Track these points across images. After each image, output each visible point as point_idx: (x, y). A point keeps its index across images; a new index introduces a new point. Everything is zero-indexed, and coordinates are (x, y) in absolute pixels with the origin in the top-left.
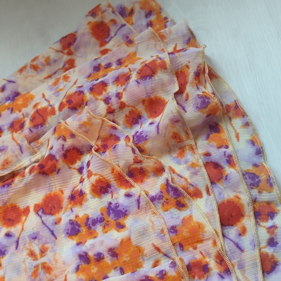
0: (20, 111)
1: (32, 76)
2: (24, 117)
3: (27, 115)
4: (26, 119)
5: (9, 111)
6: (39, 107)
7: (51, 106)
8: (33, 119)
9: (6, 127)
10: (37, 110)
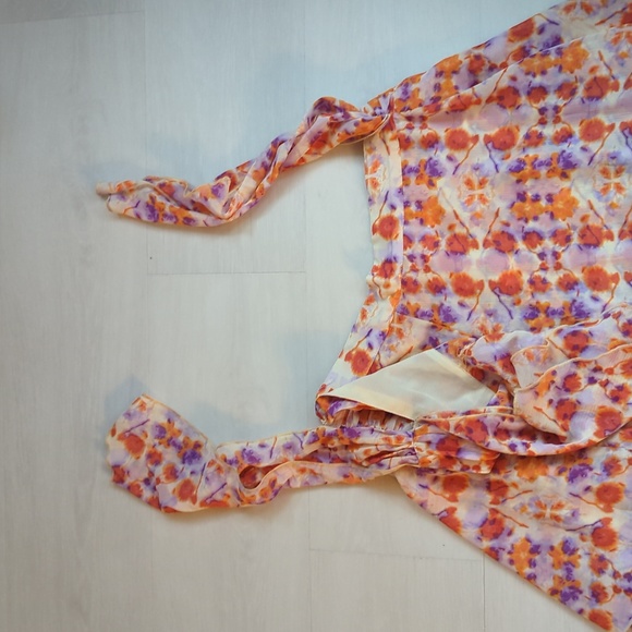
0: (572, 72)
1: (582, 20)
2: (576, 81)
3: (582, 80)
4: (579, 84)
5: (557, 69)
6: (598, 74)
7: (613, 78)
8: (588, 88)
9: (552, 89)
10: (595, 78)
